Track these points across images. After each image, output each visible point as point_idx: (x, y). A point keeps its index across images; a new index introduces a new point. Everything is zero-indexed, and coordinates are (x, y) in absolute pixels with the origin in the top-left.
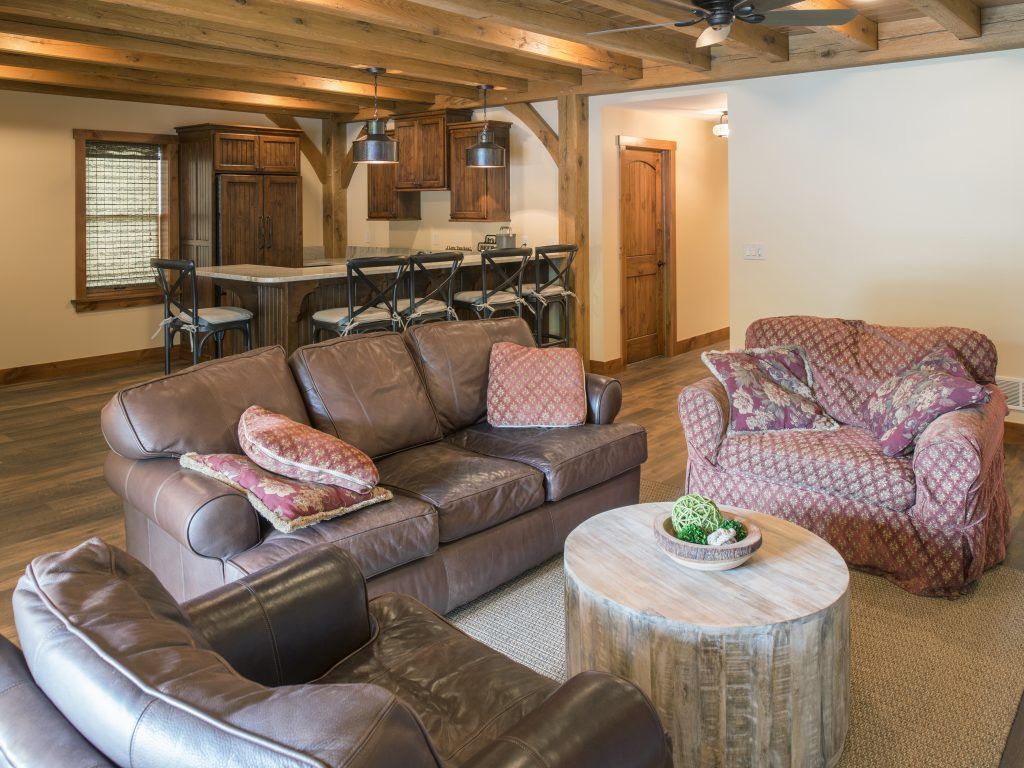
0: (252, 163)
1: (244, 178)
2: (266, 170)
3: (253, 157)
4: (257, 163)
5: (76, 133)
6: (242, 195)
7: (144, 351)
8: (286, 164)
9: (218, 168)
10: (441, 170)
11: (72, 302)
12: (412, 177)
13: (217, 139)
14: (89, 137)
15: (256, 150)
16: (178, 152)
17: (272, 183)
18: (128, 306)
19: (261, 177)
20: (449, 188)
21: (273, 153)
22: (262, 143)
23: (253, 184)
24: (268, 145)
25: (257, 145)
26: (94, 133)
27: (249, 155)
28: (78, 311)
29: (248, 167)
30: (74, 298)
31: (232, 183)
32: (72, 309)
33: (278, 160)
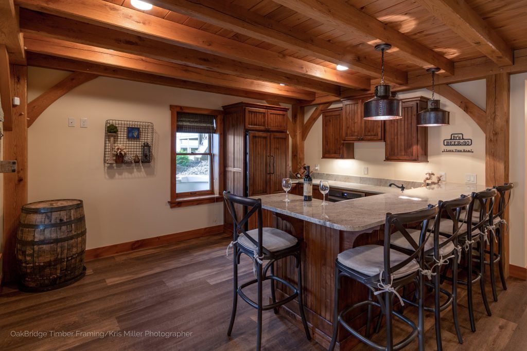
0: (264, 126)
1: (261, 134)
2: (271, 130)
3: (264, 122)
4: (266, 126)
5: (172, 107)
6: (260, 144)
7: (206, 229)
8: (281, 126)
9: (247, 128)
10: (379, 130)
11: (169, 202)
12: (356, 134)
13: (247, 111)
14: (178, 110)
15: (266, 118)
16: (224, 120)
17: (274, 137)
18: (198, 204)
19: (269, 133)
20: (384, 139)
21: (274, 121)
22: (269, 114)
23: (265, 138)
24: (272, 115)
25: (266, 116)
26: (181, 108)
27: (262, 121)
28: (172, 207)
29: (262, 128)
30: (169, 200)
31: (254, 137)
32: (169, 206)
33: (277, 124)
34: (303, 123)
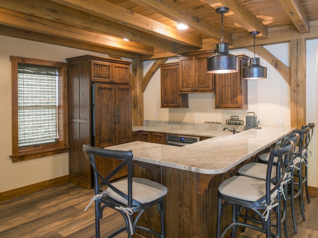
0: (109, 78)
1: (106, 86)
2: (116, 82)
3: (109, 75)
4: (111, 78)
5: (12, 58)
6: (105, 94)
7: (51, 180)
8: (124, 79)
9: (93, 80)
10: (211, 82)
11: (10, 157)
12: (191, 86)
13: (92, 64)
14: (20, 61)
15: (111, 71)
16: (68, 72)
17: (119, 89)
18: (42, 157)
19: (114, 85)
20: (214, 90)
21: (118, 73)
22: (113, 67)
23: (110, 89)
24: (116, 68)
25: (111, 69)
26: (22, 59)
27: (107, 73)
28: (13, 162)
29: (107, 80)
30: (11, 154)
31: (100, 88)
32: (10, 161)
33: (120, 77)
34: (142, 76)
